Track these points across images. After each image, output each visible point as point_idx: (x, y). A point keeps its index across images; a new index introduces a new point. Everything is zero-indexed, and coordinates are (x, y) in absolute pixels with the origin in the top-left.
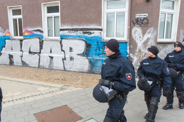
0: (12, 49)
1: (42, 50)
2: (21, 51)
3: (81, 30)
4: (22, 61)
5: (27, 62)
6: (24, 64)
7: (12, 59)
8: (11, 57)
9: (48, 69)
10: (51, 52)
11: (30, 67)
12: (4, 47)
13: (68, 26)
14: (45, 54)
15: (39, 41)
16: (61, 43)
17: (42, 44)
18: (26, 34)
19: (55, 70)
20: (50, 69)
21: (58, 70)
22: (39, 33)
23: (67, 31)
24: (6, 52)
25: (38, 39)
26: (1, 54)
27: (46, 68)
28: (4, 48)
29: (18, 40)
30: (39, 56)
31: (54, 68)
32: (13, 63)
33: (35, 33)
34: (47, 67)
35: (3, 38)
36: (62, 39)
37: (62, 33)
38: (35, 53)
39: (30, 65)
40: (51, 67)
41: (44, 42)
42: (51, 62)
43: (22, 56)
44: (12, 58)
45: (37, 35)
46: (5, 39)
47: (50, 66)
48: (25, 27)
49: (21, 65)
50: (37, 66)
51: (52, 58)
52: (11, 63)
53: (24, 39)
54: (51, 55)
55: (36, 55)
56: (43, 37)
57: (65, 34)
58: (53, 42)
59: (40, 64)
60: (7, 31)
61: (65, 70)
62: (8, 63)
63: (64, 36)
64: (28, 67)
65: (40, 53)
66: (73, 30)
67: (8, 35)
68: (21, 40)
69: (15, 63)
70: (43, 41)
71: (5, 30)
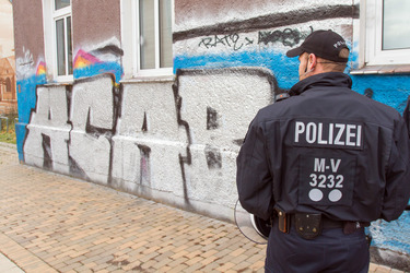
0: (49, 118)
1: (119, 121)
2: (69, 122)
3: (254, 24)
4: (70, 158)
5: (81, 163)
6: (75, 168)
7: (48, 149)
8: (46, 141)
9: (135, 193)
10: (145, 128)
11: (89, 180)
12: (34, 110)
13: (200, 15)
14: (128, 138)
15: (111, 88)
16: (176, 89)
17: (120, 99)
18: (81, 65)
19: (157, 201)
20: (142, 194)
21: (164, 202)
22: (110, 58)
23: (199, 39)
24: (37, 126)
25: (109, 80)
26: (28, 131)
27: (127, 191)
28: (34, 115)
29: (62, 85)
30: (111, 141)
31: (155, 194)
32: (51, 161)
33: (102, 58)
34: (132, 186)
35: (32, 82)
36: (179, 73)
37: (179, 49)
38: (102, 131)
39: (88, 174)
40: (143, 186)
41: (126, 89)
42: (144, 170)
43: (68, 142)
44: (49, 145)
45: (105, 65)
46: (37, 87)
47: (140, 184)
48: (78, 40)
49: (66, 169)
50: (104, 179)
51: (145, 150)
52: (48, 162)
53: (76, 82)
54: (146, 140)
55: (103, 137)
56: (122, 73)
57: (189, 54)
58: (151, 89)
59: (114, 175)
60: (40, 59)
61: (188, 206)
62: (40, 162)
63: (188, 60)
64: (82, 178)
65: (113, 131)
66: (219, 30)
67: (42, 72)
68: (69, 88)
69: (54, 164)
70: (121, 87)
71: (36, 58)
